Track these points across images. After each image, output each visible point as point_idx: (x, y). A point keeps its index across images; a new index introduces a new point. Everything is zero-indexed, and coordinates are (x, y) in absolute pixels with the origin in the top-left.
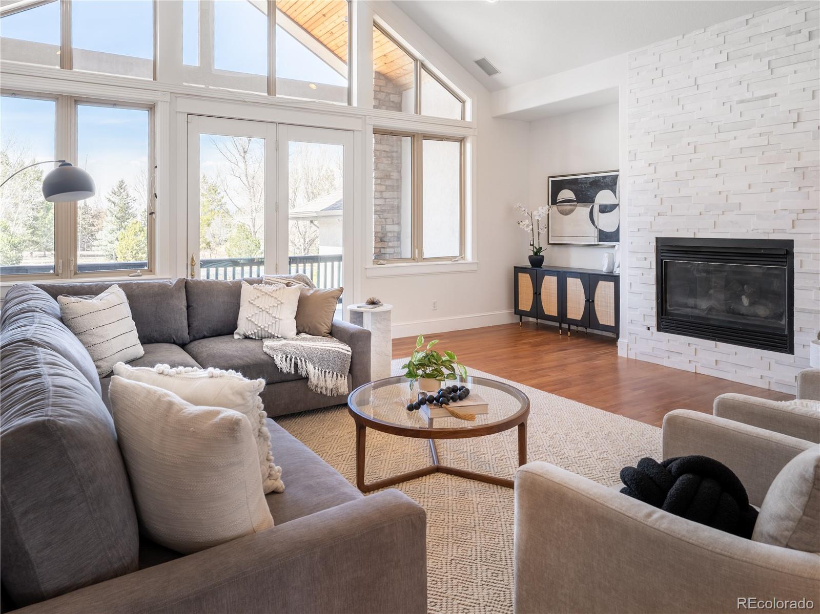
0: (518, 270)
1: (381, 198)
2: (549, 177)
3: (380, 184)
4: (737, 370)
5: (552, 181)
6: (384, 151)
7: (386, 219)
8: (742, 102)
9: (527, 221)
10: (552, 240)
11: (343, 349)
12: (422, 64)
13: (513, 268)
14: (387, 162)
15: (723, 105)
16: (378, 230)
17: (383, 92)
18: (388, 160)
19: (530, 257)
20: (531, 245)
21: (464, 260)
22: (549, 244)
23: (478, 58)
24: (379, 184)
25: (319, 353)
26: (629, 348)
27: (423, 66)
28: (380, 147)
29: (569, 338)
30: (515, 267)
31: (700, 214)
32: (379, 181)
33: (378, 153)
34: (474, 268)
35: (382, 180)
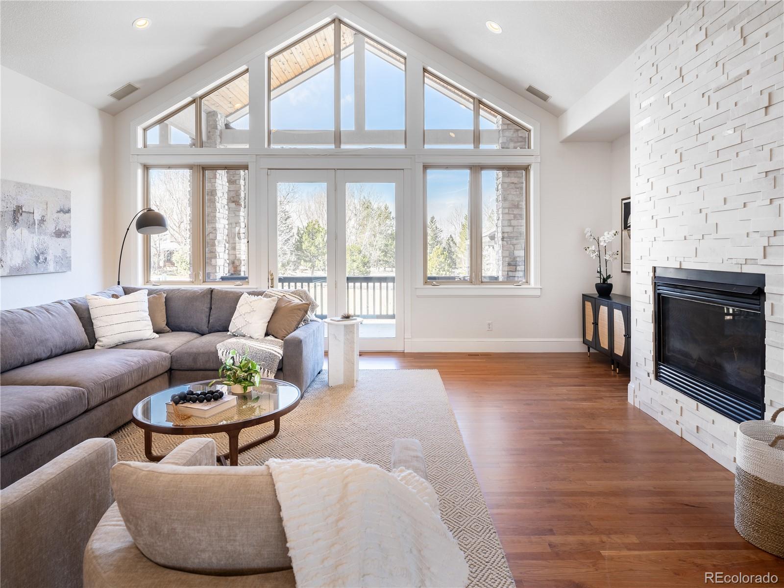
0: (585, 297)
1: (510, 226)
2: (623, 200)
3: (508, 214)
4: (715, 445)
5: (624, 203)
6: (513, 183)
7: (514, 245)
8: (718, 89)
9: (594, 246)
10: (624, 268)
11: (276, 352)
12: (479, 100)
13: (582, 295)
14: (515, 193)
15: (703, 97)
16: (504, 255)
17: (511, 129)
18: (516, 191)
19: (597, 286)
20: (598, 272)
21: (530, 284)
22: (622, 272)
23: (527, 86)
24: (506, 213)
25: (254, 352)
26: (635, 394)
27: (480, 102)
28: (508, 180)
29: (617, 375)
30: (583, 295)
31: (685, 239)
32: (506, 211)
33: (506, 185)
34: (538, 293)
35: (510, 210)
